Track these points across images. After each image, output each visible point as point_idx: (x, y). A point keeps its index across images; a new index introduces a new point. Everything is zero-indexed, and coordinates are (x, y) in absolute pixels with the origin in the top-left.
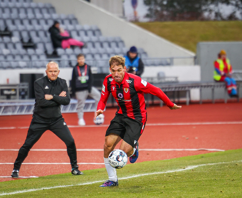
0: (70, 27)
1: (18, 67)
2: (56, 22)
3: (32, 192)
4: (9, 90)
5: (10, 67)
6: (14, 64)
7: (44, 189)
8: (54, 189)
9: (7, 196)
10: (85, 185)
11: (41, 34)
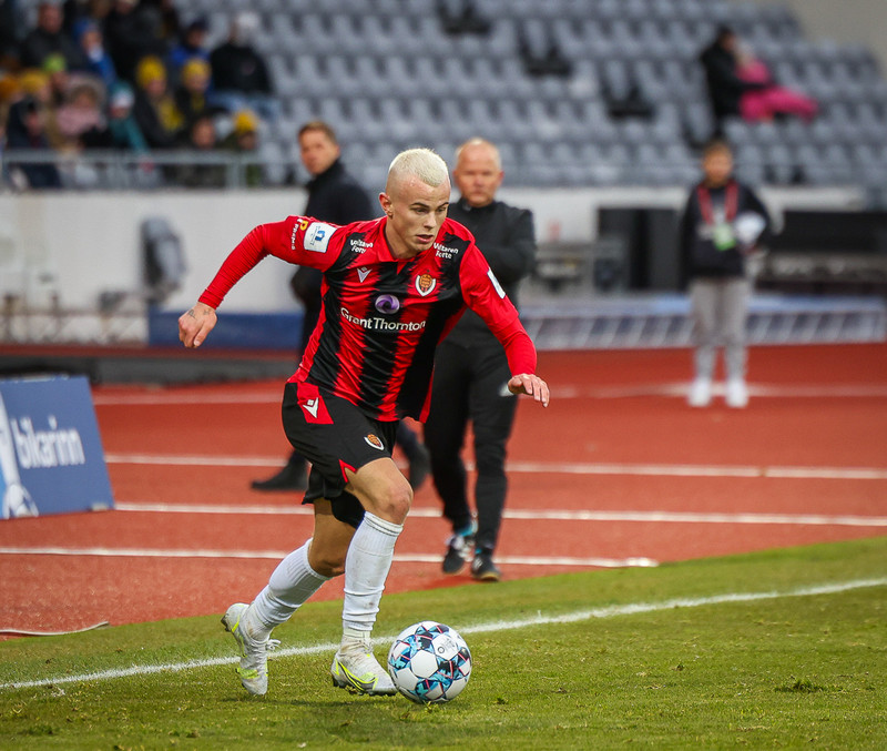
0: (773, 48)
1: (591, 183)
2: (724, 32)
3: (637, 615)
4: (559, 262)
5: (563, 183)
6: (575, 172)
7: (677, 607)
8: (714, 607)
9: (550, 625)
10: (819, 596)
11: (673, 70)
